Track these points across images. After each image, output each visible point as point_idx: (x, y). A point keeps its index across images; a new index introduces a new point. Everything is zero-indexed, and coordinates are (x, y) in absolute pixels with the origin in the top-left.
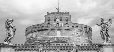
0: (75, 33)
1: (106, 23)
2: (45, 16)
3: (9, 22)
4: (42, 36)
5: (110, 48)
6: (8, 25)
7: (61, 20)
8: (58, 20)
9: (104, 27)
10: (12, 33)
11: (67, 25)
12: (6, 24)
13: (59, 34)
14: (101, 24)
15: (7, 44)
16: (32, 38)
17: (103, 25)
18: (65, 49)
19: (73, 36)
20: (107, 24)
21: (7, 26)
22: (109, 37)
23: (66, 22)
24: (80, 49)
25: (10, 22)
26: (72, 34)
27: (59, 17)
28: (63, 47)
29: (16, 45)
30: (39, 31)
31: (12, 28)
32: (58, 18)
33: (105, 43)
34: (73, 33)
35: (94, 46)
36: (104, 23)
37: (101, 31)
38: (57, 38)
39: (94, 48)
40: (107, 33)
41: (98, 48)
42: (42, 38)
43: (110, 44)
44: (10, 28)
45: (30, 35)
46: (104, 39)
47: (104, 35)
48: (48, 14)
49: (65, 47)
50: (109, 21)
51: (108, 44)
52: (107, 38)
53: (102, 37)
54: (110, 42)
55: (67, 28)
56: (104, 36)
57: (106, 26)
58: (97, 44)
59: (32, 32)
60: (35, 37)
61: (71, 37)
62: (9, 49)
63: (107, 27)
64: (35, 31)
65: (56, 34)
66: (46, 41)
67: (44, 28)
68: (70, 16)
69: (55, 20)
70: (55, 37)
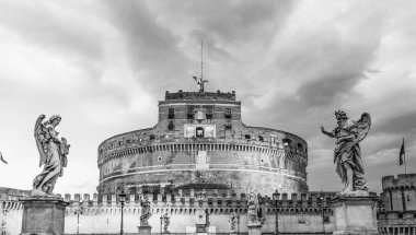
0: (255, 159)
2: (161, 103)
3: (48, 126)
4: (151, 169)
5: (363, 207)
6: (44, 134)
7: (209, 117)
8: (200, 116)
9: (347, 141)
10: (56, 159)
11: (228, 133)
12: (40, 131)
13: (202, 161)
14: (336, 132)
16: (120, 173)
17: (342, 133)
18: (224, 209)
19: (247, 168)
20: (355, 130)
21: (42, 137)
22: (361, 171)
23: (224, 121)
24: (269, 210)
25: (51, 126)
26: (246, 163)
27: (204, 107)
28: (215, 204)
29: (68, 196)
30: (141, 151)
31: (57, 142)
32: (202, 109)
33: (348, 191)
34: (249, 159)
35: (314, 199)
36: (345, 127)
37: (338, 154)
38: (198, 174)
39: (314, 205)
40: (355, 160)
41: (325, 205)
42: (150, 174)
43: (365, 194)
44: (52, 144)
45: (114, 163)
46: (345, 178)
47: (346, 166)
48: (169, 97)
49: (224, 204)
50: (361, 120)
51: (358, 193)
52: (354, 176)
54: (365, 189)
55: (228, 141)
56: (345, 170)
57: (353, 136)
58: (322, 194)
59: (120, 155)
60: (130, 172)
61: (243, 170)
62: (48, 211)
63: (355, 141)
64: (129, 153)
65: (195, 162)
66: (163, 185)
67: (156, 143)
68: (239, 103)
69: (190, 117)
70: (190, 172)
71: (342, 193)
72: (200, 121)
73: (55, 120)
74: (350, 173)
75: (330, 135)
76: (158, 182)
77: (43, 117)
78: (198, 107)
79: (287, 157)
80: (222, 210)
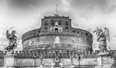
4: (39, 43)
7: (60, 24)
8: (56, 24)
11: (67, 30)
13: (57, 40)
16: (28, 45)
18: (66, 56)
23: (65, 26)
24: (83, 57)
27: (58, 21)
28: (62, 55)
30: (35, 37)
34: (74, 39)
38: (56, 44)
42: (38, 45)
48: (45, 18)
55: (67, 33)
59: (28, 39)
60: (31, 44)
61: (72, 43)
64: (31, 38)
65: (54, 40)
66: (43, 49)
67: (41, 34)
68: (71, 20)
69: (53, 24)
70: (53, 44)
72: (56, 26)
76: (42, 48)
78: (56, 21)
79: (87, 39)
80: (65, 57)
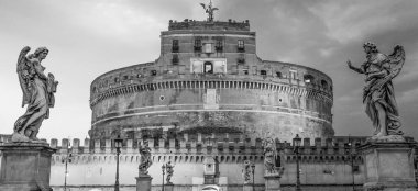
0: (273, 98)
1: (384, 62)
2: (163, 33)
3: (33, 60)
4: (152, 109)
5: (399, 155)
6: (28, 69)
7: (219, 49)
8: (209, 48)
9: (377, 77)
10: (42, 98)
11: (241, 69)
13: (211, 101)
14: (366, 68)
15: (26, 138)
16: (115, 114)
17: (372, 69)
18: (237, 156)
19: (263, 109)
20: (387, 65)
21: (26, 73)
22: (395, 112)
23: (237, 55)
24: (289, 158)
25: (37, 60)
26: (262, 103)
27: (213, 38)
28: (226, 151)
29: (54, 141)
30: (140, 89)
31: (43, 79)
32: (211, 41)
33: (381, 136)
34: (265, 98)
35: (342, 145)
36: (376, 62)
37: (367, 93)
38: (206, 115)
39: (342, 152)
40: (387, 99)
41: (354, 151)
42: (150, 115)
43: (400, 139)
44: (37, 81)
45: (109, 102)
46: (376, 121)
47: (378, 106)
48: (174, 26)
49: (236, 151)
50: (394, 54)
51: (391, 138)
52: (387, 118)
53: (368, 112)
54: (400, 133)
55: (241, 77)
56: (376, 111)
57: (384, 72)
58: (351, 139)
59: (116, 94)
60: (127, 113)
61: (258, 111)
62: (31, 159)
63: (388, 77)
64: (126, 91)
65: (202, 101)
66: (166, 129)
67: (158, 80)
68: (253, 34)
69: (198, 49)
70: (197, 113)
71: (373, 138)
72: (209, 54)
73: (42, 53)
74: (382, 114)
75: (358, 71)
76: (161, 124)
77: (28, 49)
78: (207, 38)
79: (309, 96)
80: (234, 158)
